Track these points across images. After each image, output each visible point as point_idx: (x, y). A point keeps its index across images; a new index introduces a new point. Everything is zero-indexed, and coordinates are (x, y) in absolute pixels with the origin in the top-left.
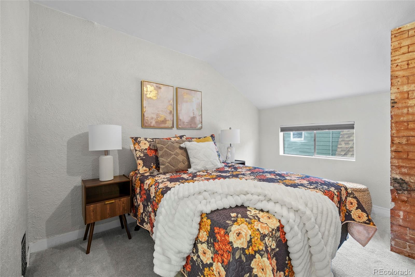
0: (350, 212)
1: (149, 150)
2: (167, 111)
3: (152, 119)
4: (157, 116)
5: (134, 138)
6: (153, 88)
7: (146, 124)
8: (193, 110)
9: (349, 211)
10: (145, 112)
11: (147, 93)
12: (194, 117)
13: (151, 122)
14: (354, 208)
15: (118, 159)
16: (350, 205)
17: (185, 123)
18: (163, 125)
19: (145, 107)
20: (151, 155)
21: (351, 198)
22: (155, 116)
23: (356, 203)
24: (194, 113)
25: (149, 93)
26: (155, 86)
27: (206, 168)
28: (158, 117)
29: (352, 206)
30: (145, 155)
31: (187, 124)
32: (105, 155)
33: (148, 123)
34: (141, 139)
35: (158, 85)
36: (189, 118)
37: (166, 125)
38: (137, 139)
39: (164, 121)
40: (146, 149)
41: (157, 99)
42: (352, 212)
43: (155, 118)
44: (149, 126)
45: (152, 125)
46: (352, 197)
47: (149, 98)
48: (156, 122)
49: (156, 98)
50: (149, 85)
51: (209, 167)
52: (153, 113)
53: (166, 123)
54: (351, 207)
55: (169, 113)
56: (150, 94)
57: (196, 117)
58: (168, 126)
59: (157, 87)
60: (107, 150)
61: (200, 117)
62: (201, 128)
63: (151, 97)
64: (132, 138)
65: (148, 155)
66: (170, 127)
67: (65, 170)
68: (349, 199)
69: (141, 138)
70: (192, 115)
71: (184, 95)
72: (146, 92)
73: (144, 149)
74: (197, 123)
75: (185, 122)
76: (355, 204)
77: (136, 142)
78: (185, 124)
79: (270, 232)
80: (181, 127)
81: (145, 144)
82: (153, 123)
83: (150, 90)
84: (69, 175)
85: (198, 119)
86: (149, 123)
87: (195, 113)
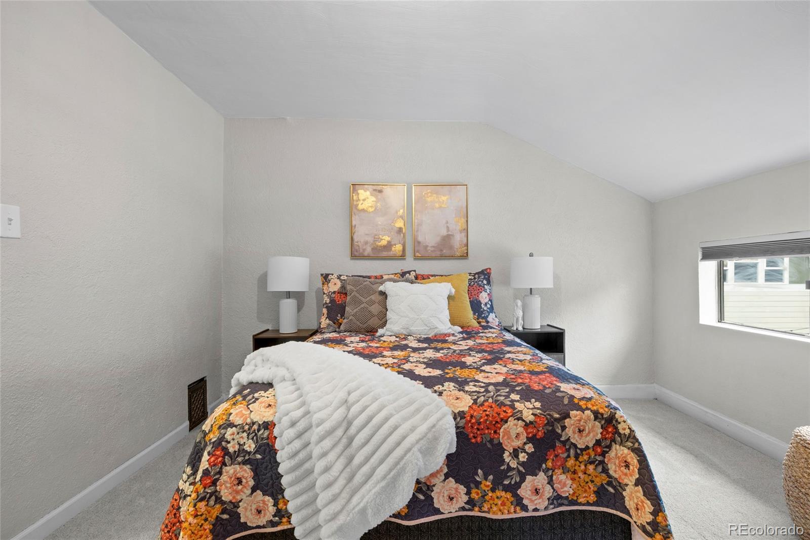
0: (621, 487)
1: (338, 293)
2: (392, 229)
3: (366, 244)
4: (375, 238)
5: (324, 275)
6: (368, 193)
7: (356, 253)
8: (447, 223)
9: (620, 483)
10: (354, 234)
11: (358, 203)
12: (448, 235)
13: (365, 249)
14: (630, 478)
15: (316, 306)
16: (623, 469)
17: (429, 248)
18: (385, 254)
19: (355, 226)
20: (340, 302)
21: (626, 451)
22: (370, 239)
23: (636, 467)
24: (448, 227)
25: (361, 202)
26: (371, 190)
27: (410, 330)
28: (377, 241)
29: (626, 471)
30: (332, 301)
31: (433, 249)
32: (287, 298)
33: (359, 251)
34: (332, 277)
35: (375, 187)
36: (438, 239)
37: (391, 253)
38: (328, 277)
39: (389, 246)
40: (334, 292)
41: (375, 210)
42: (628, 489)
43: (372, 242)
44: (361, 256)
45: (366, 254)
46: (629, 449)
47: (361, 210)
48: (373, 249)
49: (373, 209)
50: (361, 189)
51: (417, 330)
52: (367, 235)
53: (391, 250)
54: (626, 475)
55: (397, 233)
56: (362, 204)
57: (452, 235)
58: (394, 254)
59: (375, 190)
60: (289, 292)
61: (464, 234)
62: (465, 255)
63: (364, 209)
64: (322, 275)
65: (335, 301)
66: (398, 255)
67: (256, 315)
68: (623, 450)
69: (333, 274)
70: (444, 232)
71: (427, 197)
72: (357, 201)
73: (333, 291)
74: (455, 247)
75: (427, 246)
76: (635, 469)
77: (326, 281)
78: (429, 250)
79: (247, 424)
80: (420, 256)
81: (335, 284)
82: (368, 250)
83: (363, 198)
84: (260, 322)
85: (458, 239)
86: (361, 251)
87: (450, 229)
